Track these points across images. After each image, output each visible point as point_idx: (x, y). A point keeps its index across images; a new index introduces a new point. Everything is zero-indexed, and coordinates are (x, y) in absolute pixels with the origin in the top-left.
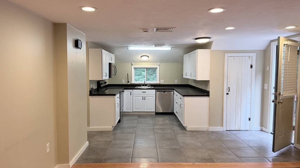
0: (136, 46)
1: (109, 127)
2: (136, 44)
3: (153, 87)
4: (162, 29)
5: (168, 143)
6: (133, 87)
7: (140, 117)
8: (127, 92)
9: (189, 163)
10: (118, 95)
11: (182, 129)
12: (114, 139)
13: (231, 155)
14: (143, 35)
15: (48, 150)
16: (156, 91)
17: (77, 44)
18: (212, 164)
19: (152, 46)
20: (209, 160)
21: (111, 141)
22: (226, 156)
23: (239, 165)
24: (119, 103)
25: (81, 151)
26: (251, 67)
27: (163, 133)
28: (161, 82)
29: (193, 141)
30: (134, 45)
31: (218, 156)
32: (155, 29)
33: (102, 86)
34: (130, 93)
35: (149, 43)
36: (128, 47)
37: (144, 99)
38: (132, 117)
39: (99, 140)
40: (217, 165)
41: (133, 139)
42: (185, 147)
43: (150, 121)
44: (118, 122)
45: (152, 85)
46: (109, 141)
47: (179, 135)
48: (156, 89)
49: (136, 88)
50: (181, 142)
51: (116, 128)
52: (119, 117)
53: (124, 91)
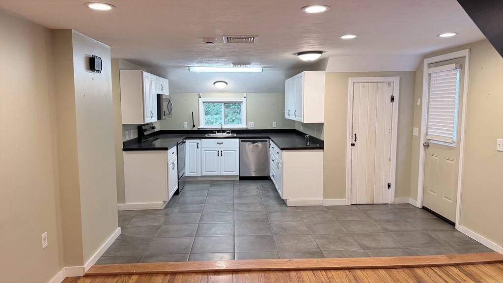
0: (203, 65)
1: (158, 203)
2: (201, 62)
3: (235, 135)
4: (236, 38)
5: (254, 228)
6: (201, 134)
7: (214, 185)
8: (190, 144)
9: (282, 260)
10: (174, 149)
11: (280, 204)
12: (165, 223)
13: (354, 245)
14: (207, 47)
15: (45, 244)
16: (240, 141)
17: (92, 64)
18: (319, 260)
19: (229, 66)
20: (316, 254)
21: (159, 227)
22: (345, 247)
23: (364, 260)
24: (176, 162)
25: (106, 243)
26: (392, 99)
27: (248, 212)
28: (249, 125)
29: (294, 224)
30: (198, 63)
31: (332, 247)
32: (224, 38)
33: (146, 133)
34: (196, 145)
35: (222, 61)
36: (188, 66)
37: (220, 154)
38: (201, 185)
39: (139, 224)
40: (328, 262)
41: (197, 221)
42: (281, 233)
43: (229, 192)
44: (174, 195)
45: (233, 131)
46: (155, 226)
47: (274, 214)
48: (239, 138)
49: (206, 136)
50: (275, 225)
51: (170, 205)
52: (177, 186)
53: (185, 142)
